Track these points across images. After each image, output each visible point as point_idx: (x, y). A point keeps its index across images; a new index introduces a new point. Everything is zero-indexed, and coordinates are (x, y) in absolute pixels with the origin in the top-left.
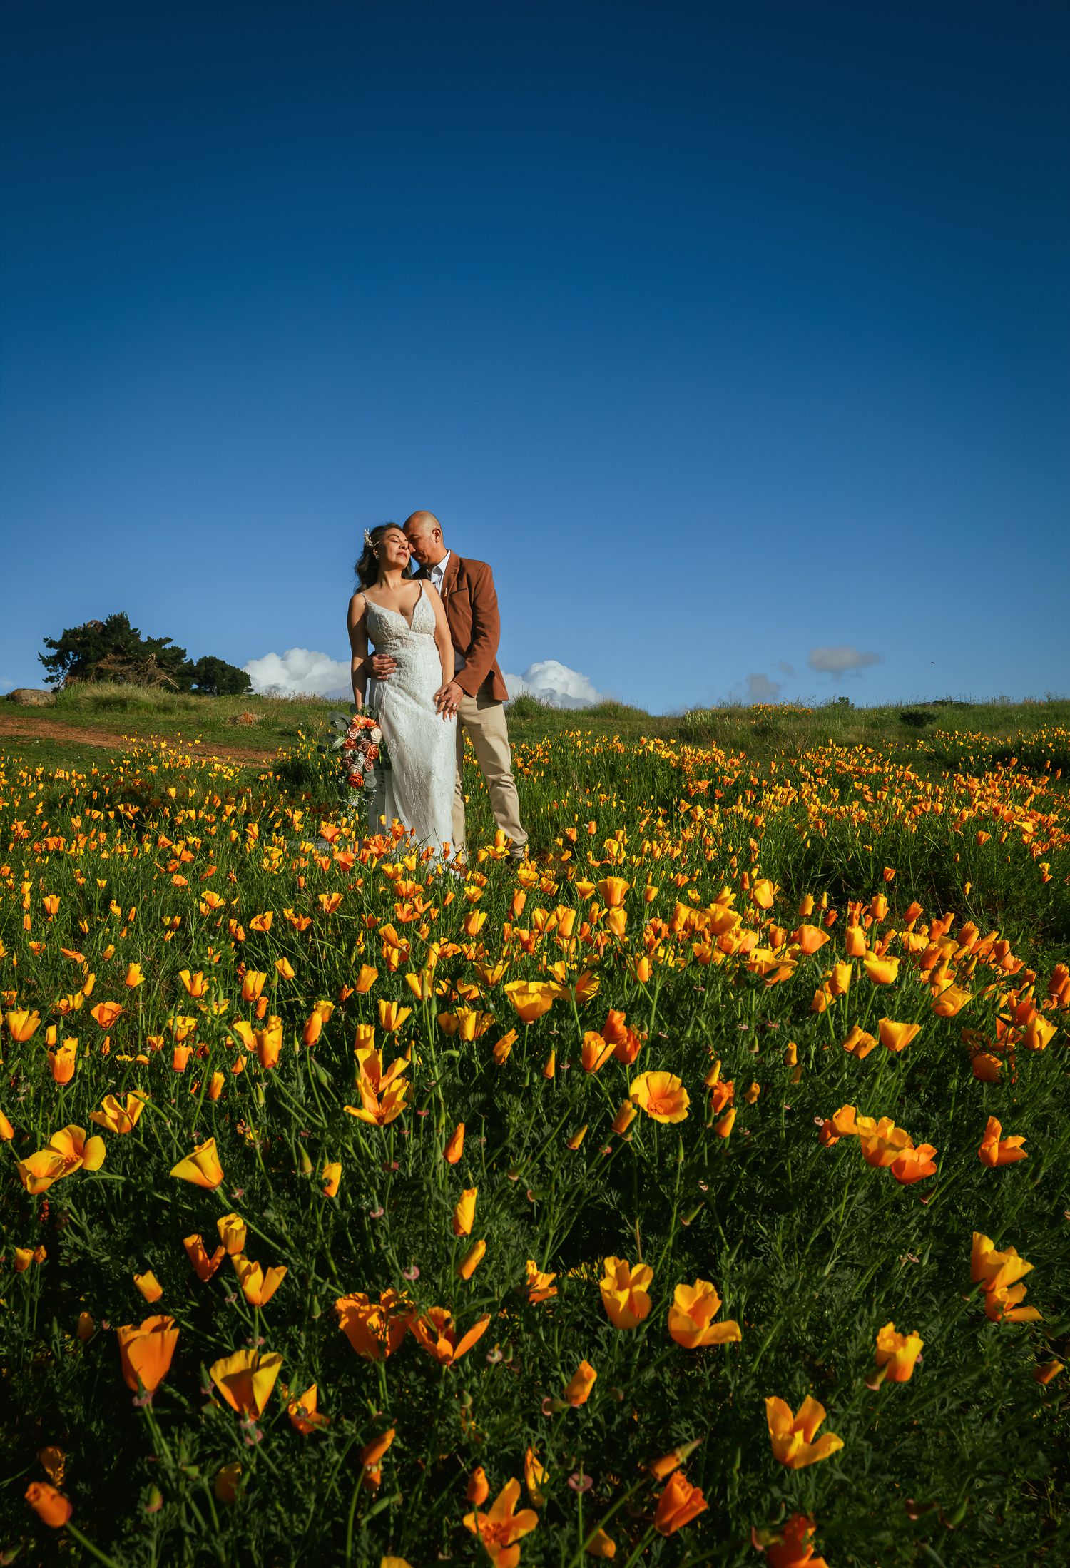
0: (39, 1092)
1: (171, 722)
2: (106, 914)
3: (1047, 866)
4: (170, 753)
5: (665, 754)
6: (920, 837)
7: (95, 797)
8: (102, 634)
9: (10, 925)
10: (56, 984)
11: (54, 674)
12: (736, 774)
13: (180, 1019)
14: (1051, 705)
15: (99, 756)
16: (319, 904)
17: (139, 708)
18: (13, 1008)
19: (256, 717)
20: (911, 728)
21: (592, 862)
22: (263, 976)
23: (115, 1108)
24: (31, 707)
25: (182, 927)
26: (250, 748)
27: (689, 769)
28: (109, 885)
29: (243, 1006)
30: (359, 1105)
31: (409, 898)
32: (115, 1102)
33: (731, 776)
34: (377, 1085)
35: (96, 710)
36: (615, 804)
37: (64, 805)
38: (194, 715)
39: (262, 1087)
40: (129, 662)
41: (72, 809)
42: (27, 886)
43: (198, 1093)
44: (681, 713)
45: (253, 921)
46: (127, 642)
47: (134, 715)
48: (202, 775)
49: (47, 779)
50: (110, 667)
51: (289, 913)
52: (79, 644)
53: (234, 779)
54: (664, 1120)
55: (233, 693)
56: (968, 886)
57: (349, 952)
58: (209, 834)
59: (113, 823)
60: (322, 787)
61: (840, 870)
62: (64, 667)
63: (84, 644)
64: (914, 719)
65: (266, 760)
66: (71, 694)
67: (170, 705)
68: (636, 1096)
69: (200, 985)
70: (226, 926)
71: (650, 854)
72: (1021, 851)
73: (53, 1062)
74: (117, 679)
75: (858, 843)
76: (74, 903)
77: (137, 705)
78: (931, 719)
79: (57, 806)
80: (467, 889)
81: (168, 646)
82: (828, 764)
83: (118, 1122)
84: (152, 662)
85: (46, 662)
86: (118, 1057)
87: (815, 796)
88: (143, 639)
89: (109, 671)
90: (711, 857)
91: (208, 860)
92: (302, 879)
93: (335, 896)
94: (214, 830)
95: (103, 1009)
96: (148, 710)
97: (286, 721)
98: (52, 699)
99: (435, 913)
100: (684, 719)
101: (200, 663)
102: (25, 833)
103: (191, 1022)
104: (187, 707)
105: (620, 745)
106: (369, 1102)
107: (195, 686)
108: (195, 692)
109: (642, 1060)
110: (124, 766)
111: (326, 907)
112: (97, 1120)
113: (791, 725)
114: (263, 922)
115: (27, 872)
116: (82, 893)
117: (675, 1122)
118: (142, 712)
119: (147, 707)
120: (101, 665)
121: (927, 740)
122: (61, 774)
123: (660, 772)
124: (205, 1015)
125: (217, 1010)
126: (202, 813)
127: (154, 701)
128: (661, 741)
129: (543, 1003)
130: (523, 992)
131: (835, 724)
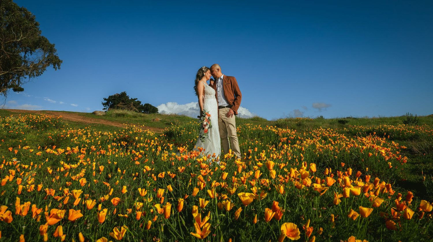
0: (93, 226)
1: (136, 120)
2: (116, 172)
3: (390, 163)
4: (136, 128)
5: (274, 130)
6: (351, 154)
7: (115, 140)
8: (119, 97)
9: (88, 175)
10: (100, 192)
11: (105, 107)
12: (294, 136)
13: (138, 203)
14: (381, 119)
15: (117, 129)
16: (178, 170)
17: (128, 116)
18: (87, 199)
19: (159, 119)
20: (341, 124)
21: (256, 159)
22: (163, 190)
23: (117, 231)
24: (99, 116)
25: (138, 177)
26: (158, 128)
27: (280, 135)
28: (118, 164)
29: (157, 199)
30: (195, 232)
31: (204, 169)
32: (117, 230)
33: (293, 136)
34: (200, 225)
35: (116, 117)
36: (260, 144)
37: (106, 142)
38: (143, 119)
39: (163, 225)
40: (126, 104)
41: (108, 143)
42: (94, 164)
43: (142, 227)
45: (159, 175)
46: (126, 99)
47: (127, 118)
48: (145, 134)
49: (102, 134)
50: (121, 106)
51: (169, 173)
52: (113, 100)
53: (153, 135)
54: (293, 239)
55: (154, 113)
56: (367, 169)
57: (187, 184)
58: (146, 150)
59: (119, 147)
60: (177, 138)
61: (327, 163)
62: (108, 106)
63: (114, 100)
64: (342, 122)
65: (162, 131)
66: (110, 112)
67: (136, 116)
68: (283, 230)
69: (144, 193)
70: (151, 176)
71: (273, 158)
72: (381, 158)
73: (99, 216)
74: (122, 109)
75: (332, 156)
76: (107, 169)
77: (127, 116)
78: (347, 122)
79: (104, 143)
80: (221, 166)
81: (136, 100)
82: (320, 133)
83: (118, 236)
84: (132, 105)
85: (104, 104)
86: (119, 215)
87: (318, 142)
88: (130, 99)
89: (120, 107)
90: (290, 159)
91: (146, 157)
92: (173, 163)
93: (183, 168)
95: (114, 199)
97: (168, 120)
98: (104, 114)
99: (212, 173)
100: (277, 121)
101: (144, 105)
102: (95, 149)
103: (141, 204)
104: (141, 116)
105: (261, 128)
106: (198, 231)
107: (143, 111)
108: (143, 113)
109: (283, 219)
110: (123, 132)
111: (180, 171)
112: (111, 235)
113: (307, 123)
114: (162, 175)
115: (94, 160)
116: (109, 166)
117: (296, 240)
118: (129, 117)
119: (130, 116)
120: (118, 105)
121: (346, 128)
122: (106, 133)
123: (272, 135)
124: (146, 202)
125: (149, 200)
126: (144, 144)
127: (132, 115)
128: (272, 127)
129: (250, 199)
130: (244, 196)
131: (321, 123)
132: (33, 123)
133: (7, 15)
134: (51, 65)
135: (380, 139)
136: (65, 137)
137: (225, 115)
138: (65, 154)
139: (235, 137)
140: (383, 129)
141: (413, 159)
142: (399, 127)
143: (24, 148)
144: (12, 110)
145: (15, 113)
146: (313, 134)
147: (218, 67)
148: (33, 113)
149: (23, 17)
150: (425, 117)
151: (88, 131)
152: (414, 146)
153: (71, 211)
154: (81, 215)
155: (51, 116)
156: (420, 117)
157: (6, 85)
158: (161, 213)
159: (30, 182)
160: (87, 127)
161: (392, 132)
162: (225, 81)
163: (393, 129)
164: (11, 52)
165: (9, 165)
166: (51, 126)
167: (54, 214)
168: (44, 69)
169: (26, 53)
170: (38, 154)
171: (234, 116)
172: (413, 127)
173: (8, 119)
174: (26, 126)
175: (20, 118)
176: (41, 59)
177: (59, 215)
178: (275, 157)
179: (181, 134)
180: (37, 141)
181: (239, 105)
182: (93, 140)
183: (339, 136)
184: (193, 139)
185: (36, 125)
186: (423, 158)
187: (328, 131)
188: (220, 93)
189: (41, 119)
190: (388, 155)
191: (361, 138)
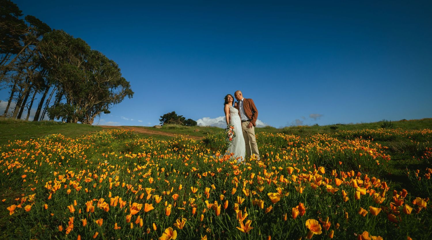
1: (183, 131)
2: (173, 172)
3: (378, 161)
4: (183, 137)
5: (282, 136)
6: (345, 154)
7: (169, 146)
8: (170, 115)
12: (299, 141)
13: (191, 199)
14: (363, 124)
15: (170, 138)
16: (216, 171)
18: (156, 195)
19: (199, 130)
20: (333, 130)
21: (273, 161)
22: (209, 189)
23: (179, 222)
24: (158, 129)
25: (188, 175)
26: (198, 136)
27: (288, 140)
28: (173, 165)
30: (240, 226)
31: (236, 169)
35: (169, 129)
36: (274, 148)
37: (164, 148)
38: (187, 130)
39: (211, 217)
40: (175, 120)
42: (157, 165)
44: (283, 128)
45: (203, 174)
46: (175, 116)
47: (176, 130)
48: (189, 142)
49: (160, 143)
50: (172, 121)
51: (210, 172)
53: (195, 142)
54: (316, 233)
55: (194, 126)
56: (360, 166)
58: (192, 154)
60: (212, 144)
61: (328, 162)
62: (163, 121)
63: (167, 117)
64: (333, 128)
65: (201, 139)
66: (165, 126)
67: (182, 128)
69: (195, 191)
70: (197, 175)
71: (285, 159)
72: (370, 157)
73: (166, 210)
74: (173, 123)
75: (330, 156)
77: (177, 128)
78: (337, 128)
79: (162, 149)
80: (248, 167)
81: (182, 117)
82: (318, 138)
83: (180, 226)
84: (179, 120)
85: (160, 120)
86: (178, 208)
87: (318, 145)
88: (178, 116)
90: (298, 159)
91: (192, 160)
92: (212, 164)
93: (220, 169)
94: (192, 153)
95: (175, 195)
96: (179, 129)
97: (205, 131)
98: (161, 127)
99: (242, 173)
100: (284, 129)
101: (188, 120)
102: (156, 154)
103: (194, 200)
104: (186, 128)
105: (272, 135)
106: (242, 225)
107: (187, 124)
108: (187, 125)
109: (307, 216)
110: (174, 140)
111: (218, 171)
112: (175, 225)
113: (307, 130)
114: (205, 174)
115: (157, 162)
116: (167, 168)
119: (178, 129)
120: (170, 121)
121: (337, 132)
122: (163, 142)
123: (282, 140)
124: (196, 198)
125: (200, 196)
126: (190, 150)
127: (180, 127)
128: (281, 134)
129: (278, 199)
130: (272, 195)
131: (317, 129)
132: (116, 135)
133: (102, 65)
134: (127, 96)
135: (366, 141)
136: (136, 144)
137: (246, 127)
138: (137, 158)
139: (255, 143)
140: (366, 133)
141: (394, 156)
142: (379, 131)
143: (111, 154)
144: (104, 126)
145: (105, 128)
146: (313, 139)
147: (240, 92)
148: (116, 128)
149: (111, 66)
150: (398, 122)
151: (151, 140)
152: (394, 145)
153: (146, 204)
154: (152, 208)
155: (128, 130)
156: (393, 122)
157: (100, 109)
158: (209, 207)
159: (117, 180)
160: (151, 137)
161: (374, 134)
162: (245, 102)
163: (374, 132)
164: (104, 88)
165: (102, 165)
166: (127, 137)
167: (134, 207)
168: (123, 98)
169: (112, 89)
170: (120, 157)
171: (253, 127)
172: (389, 130)
173: (101, 133)
174: (112, 137)
175: (108, 131)
176: (121, 92)
177: (138, 208)
178: (287, 159)
179: (215, 141)
180: (119, 147)
181: (256, 119)
182: (155, 147)
183: (333, 139)
184: (224, 145)
185: (118, 136)
186: (403, 156)
187: (324, 136)
188: (241, 111)
189: (121, 132)
190: (375, 154)
191: (351, 141)
